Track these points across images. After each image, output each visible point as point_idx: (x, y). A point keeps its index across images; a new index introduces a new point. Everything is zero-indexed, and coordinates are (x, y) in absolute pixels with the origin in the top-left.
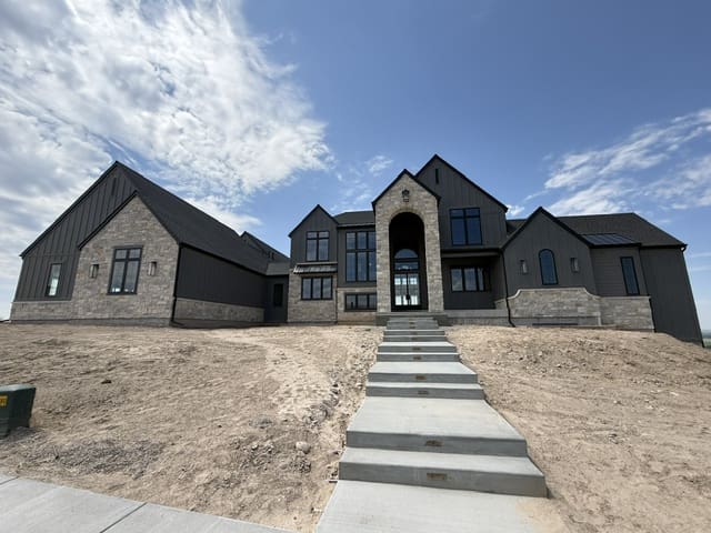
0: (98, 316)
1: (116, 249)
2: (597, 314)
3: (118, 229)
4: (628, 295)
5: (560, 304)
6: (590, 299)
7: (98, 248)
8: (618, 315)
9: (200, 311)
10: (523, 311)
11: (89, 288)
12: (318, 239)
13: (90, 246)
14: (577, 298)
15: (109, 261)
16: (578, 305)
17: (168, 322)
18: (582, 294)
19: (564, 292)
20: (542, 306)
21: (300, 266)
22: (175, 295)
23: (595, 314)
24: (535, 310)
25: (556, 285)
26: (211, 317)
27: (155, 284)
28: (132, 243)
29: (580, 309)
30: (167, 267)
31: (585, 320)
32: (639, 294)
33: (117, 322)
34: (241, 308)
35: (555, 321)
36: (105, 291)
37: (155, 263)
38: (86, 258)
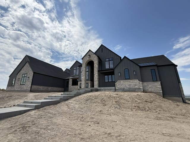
0: (18, 90)
1: (23, 74)
2: (142, 87)
3: (24, 70)
4: (153, 81)
5: (130, 85)
6: (139, 83)
7: (20, 74)
8: (150, 88)
9: (40, 89)
10: (119, 87)
11: (17, 84)
12: (76, 69)
13: (19, 74)
14: (135, 83)
15: (21, 77)
16: (135, 85)
17: (29, 91)
18: (137, 81)
19: (131, 81)
20: (125, 86)
21: (72, 77)
22: (32, 85)
23: (141, 88)
24: (123, 87)
25: (129, 79)
26: (44, 90)
27: (28, 82)
28: (25, 73)
29: (136, 86)
30: (31, 78)
31: (138, 90)
32: (157, 81)
33: (21, 91)
34: (55, 88)
35: (129, 90)
36: (20, 84)
37: (29, 77)
38: (18, 77)
